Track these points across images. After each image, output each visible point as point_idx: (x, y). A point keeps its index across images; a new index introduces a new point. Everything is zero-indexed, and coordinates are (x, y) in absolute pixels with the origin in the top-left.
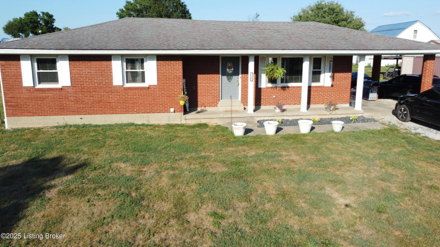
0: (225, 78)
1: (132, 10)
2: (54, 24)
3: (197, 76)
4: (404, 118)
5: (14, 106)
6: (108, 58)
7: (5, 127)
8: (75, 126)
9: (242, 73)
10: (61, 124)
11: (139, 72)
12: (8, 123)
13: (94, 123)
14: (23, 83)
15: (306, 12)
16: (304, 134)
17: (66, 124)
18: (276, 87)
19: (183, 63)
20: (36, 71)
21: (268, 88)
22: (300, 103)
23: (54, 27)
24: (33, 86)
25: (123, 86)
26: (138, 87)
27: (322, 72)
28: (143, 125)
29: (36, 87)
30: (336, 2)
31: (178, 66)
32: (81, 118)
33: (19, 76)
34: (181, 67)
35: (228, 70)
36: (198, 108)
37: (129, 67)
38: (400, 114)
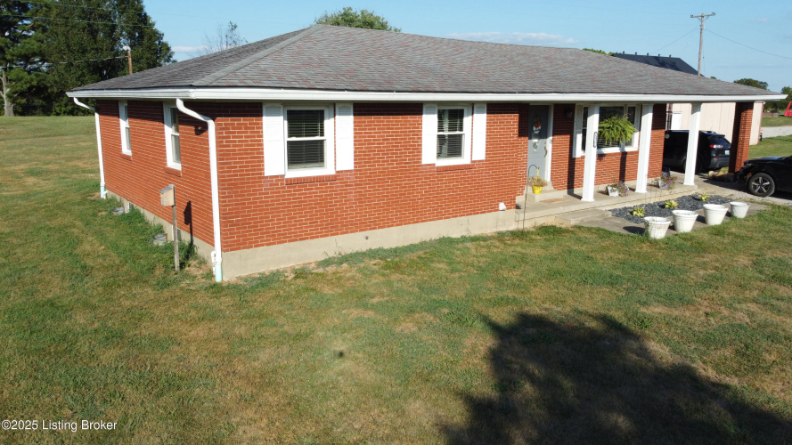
0: (530, 142)
4: (764, 191)
6: (416, 109)
9: (554, 134)
10: (331, 254)
13: (386, 246)
14: (265, 167)
17: (339, 254)
20: (286, 139)
24: (283, 173)
25: (435, 165)
29: (287, 177)
31: (514, 120)
32: (367, 238)
33: (256, 153)
34: (516, 126)
35: (534, 128)
38: (755, 187)
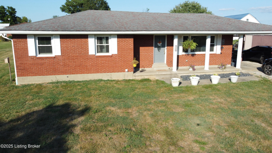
0: (156, 49)
1: (71, 6)
2: (16, 14)
3: (139, 48)
4: (269, 73)
5: (23, 69)
6: (86, 36)
7: (15, 84)
8: (64, 82)
9: (167, 46)
10: (54, 81)
11: (105, 46)
12: (18, 81)
13: (76, 80)
14: (29, 53)
15: (178, 8)
16: (215, 84)
17: (57, 81)
18: (188, 55)
19: (134, 39)
20: (38, 45)
21: (183, 55)
22: (204, 65)
23: (16, 16)
24: (35, 55)
25: (95, 55)
26: (105, 56)
27: (215, 45)
28: (108, 80)
29: (37, 56)
30: (196, 2)
31: (131, 41)
32: (68, 77)
33: (26, 49)
34: (132, 42)
35: (158, 44)
36: (140, 69)
37: (99, 43)
38: (266, 71)
